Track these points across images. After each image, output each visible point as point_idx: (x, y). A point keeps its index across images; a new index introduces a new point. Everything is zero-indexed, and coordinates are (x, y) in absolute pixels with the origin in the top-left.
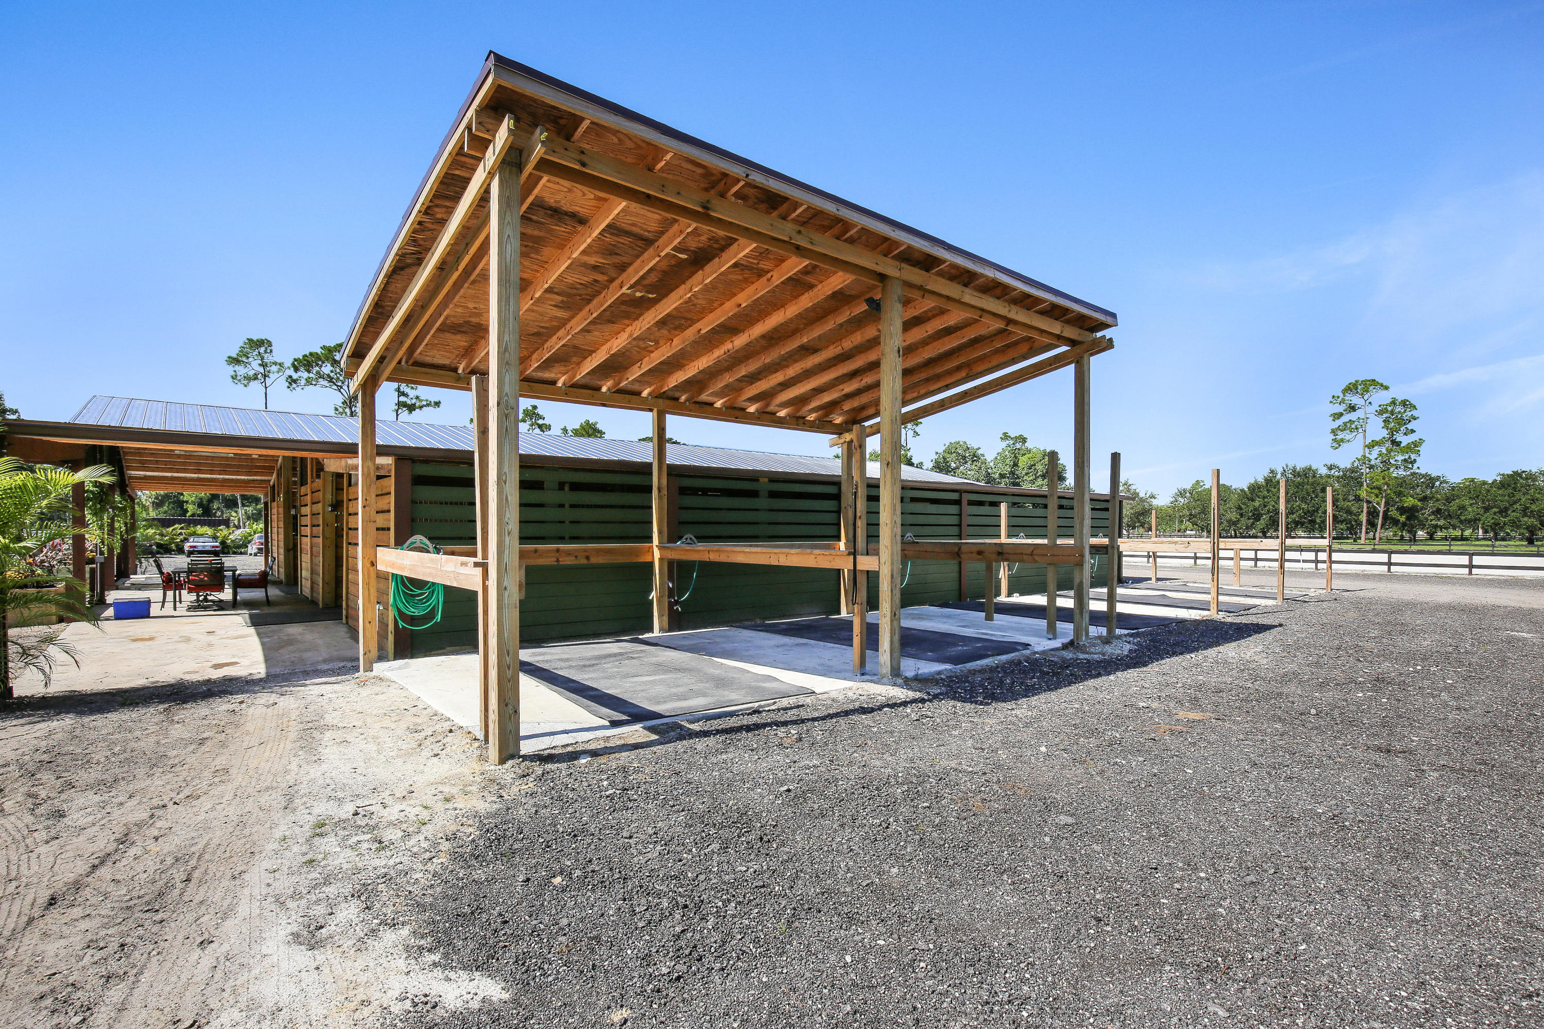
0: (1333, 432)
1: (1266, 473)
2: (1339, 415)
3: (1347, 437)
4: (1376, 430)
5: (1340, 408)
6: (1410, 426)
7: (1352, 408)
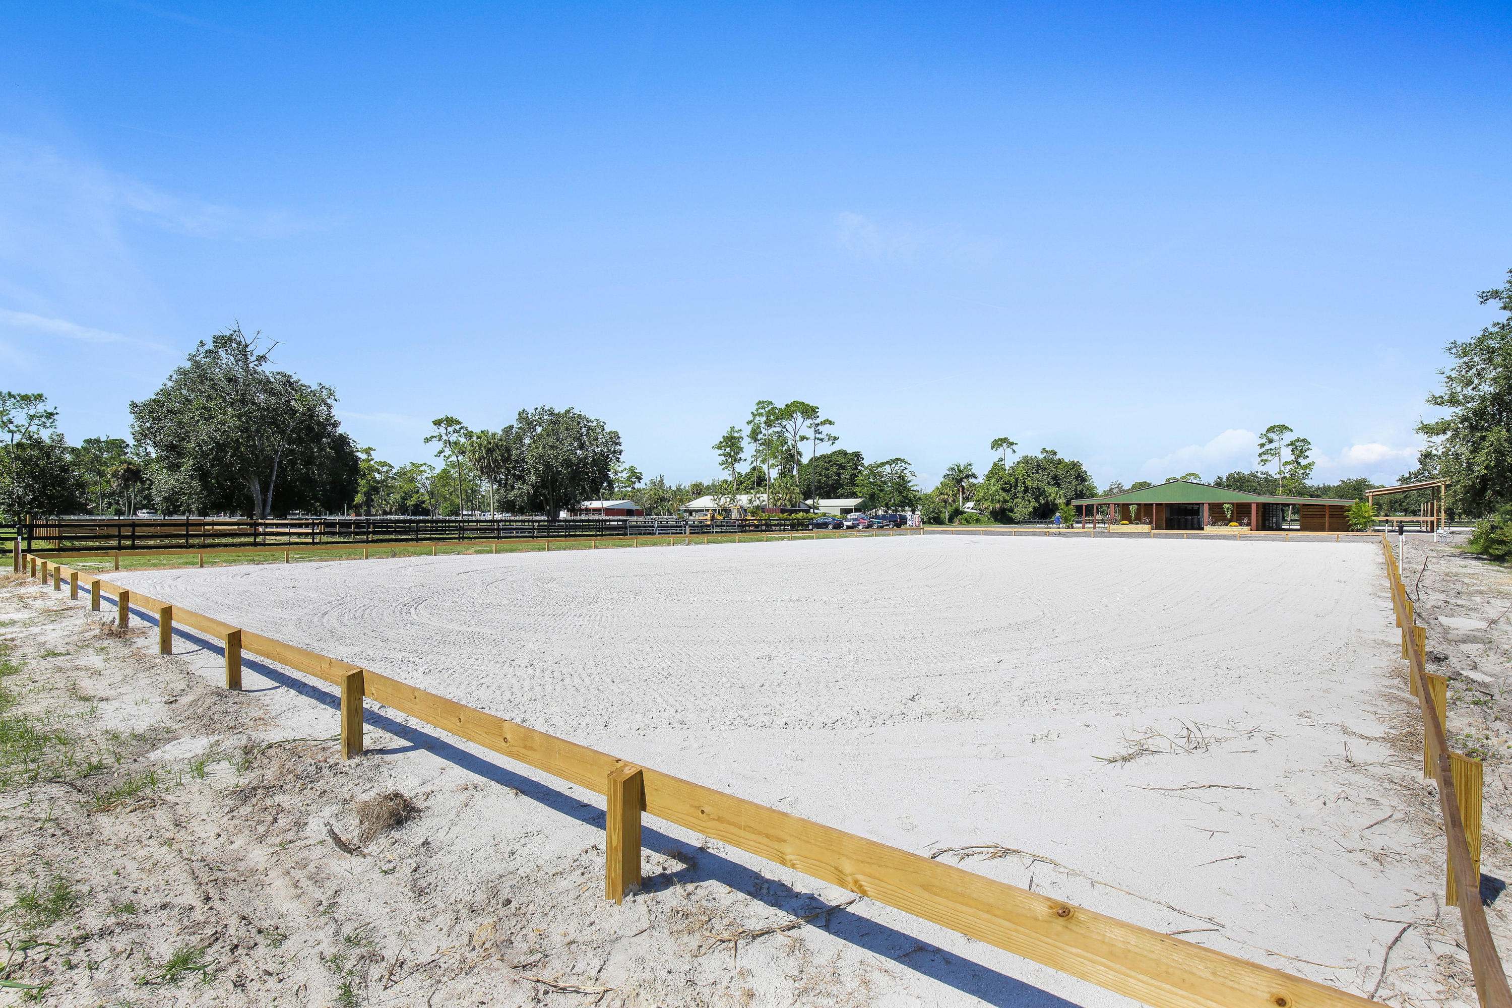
0: (1260, 455)
1: (1216, 478)
2: (1262, 445)
3: (1269, 459)
4: (1287, 454)
5: (1264, 441)
6: (1306, 454)
7: (1271, 441)
